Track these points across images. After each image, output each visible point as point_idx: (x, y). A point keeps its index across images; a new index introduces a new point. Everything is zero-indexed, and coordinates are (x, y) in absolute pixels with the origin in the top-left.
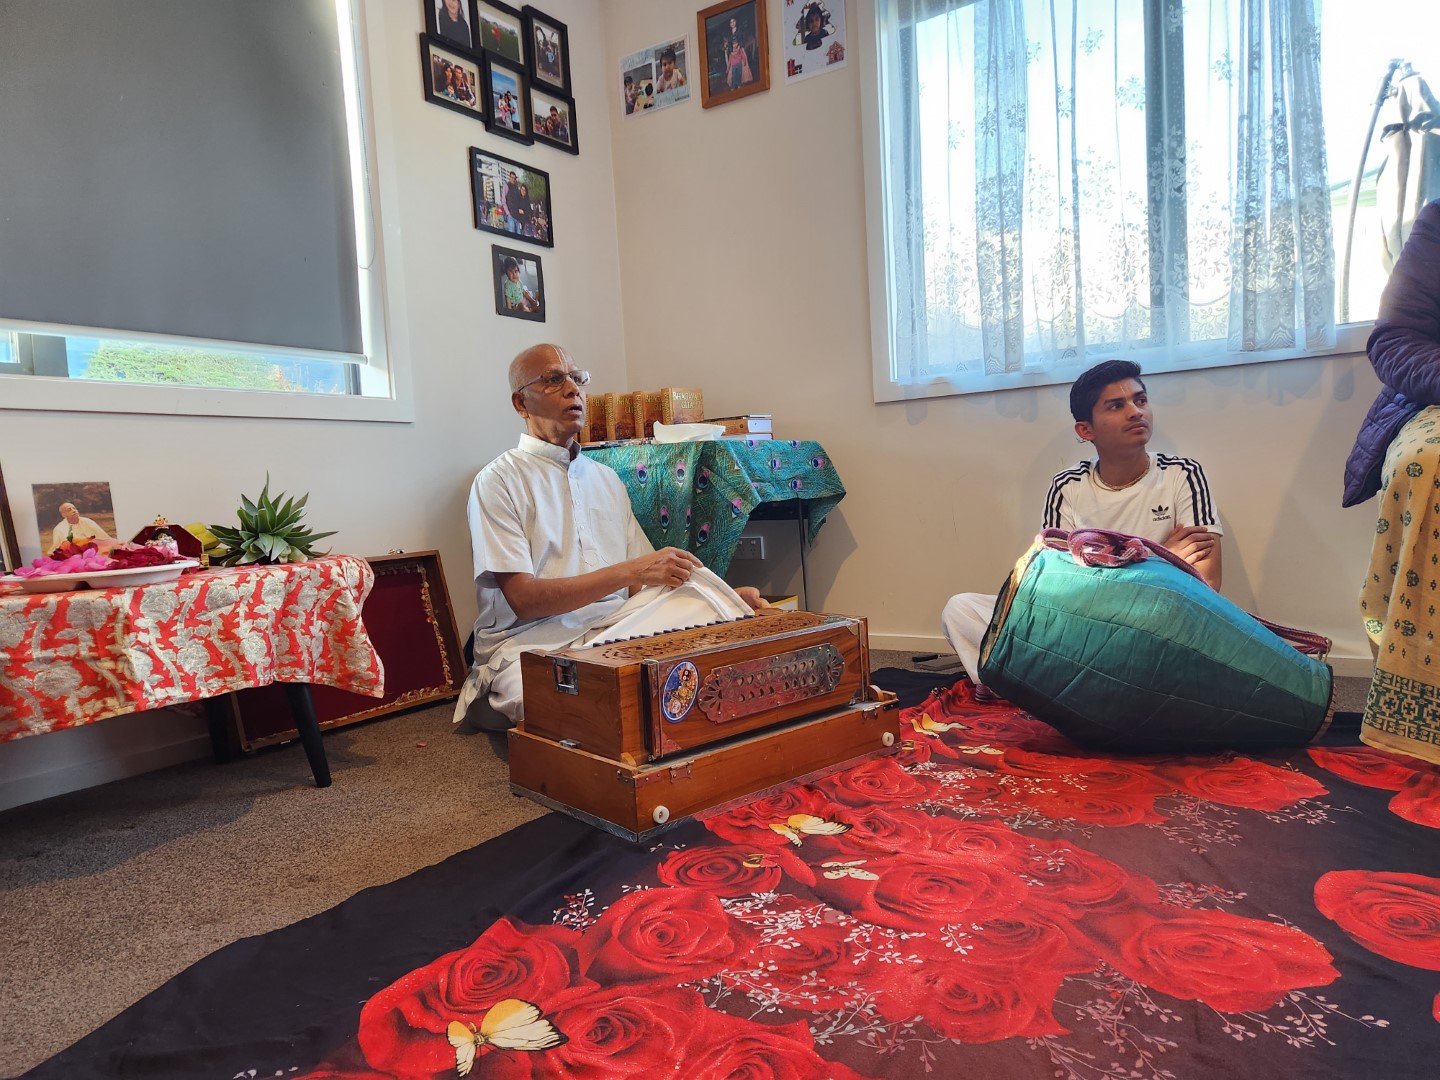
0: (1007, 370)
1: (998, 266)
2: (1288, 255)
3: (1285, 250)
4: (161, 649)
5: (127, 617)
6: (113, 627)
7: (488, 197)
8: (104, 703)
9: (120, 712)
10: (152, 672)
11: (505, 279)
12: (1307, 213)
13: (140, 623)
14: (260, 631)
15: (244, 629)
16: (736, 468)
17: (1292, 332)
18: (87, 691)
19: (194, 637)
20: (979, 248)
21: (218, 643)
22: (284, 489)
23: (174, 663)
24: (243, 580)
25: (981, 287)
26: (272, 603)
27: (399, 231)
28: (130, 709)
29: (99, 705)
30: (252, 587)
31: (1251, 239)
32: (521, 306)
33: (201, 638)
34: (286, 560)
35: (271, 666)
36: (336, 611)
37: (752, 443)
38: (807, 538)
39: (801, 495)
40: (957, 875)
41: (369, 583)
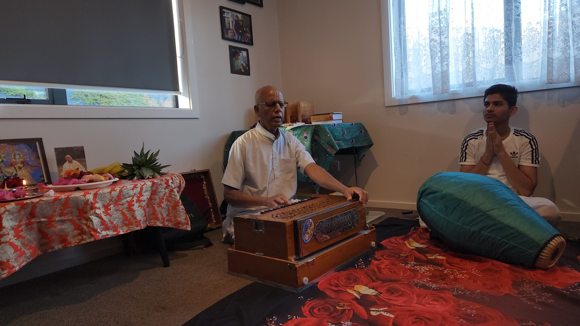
0: (443, 93)
1: (439, 49)
2: (567, 43)
3: (566, 41)
4: (105, 215)
5: (92, 203)
6: (86, 207)
8: (82, 237)
9: (88, 241)
10: (101, 225)
11: (234, 59)
12: (575, 25)
13: (97, 205)
14: (142, 207)
15: (136, 206)
16: (329, 135)
17: (569, 75)
18: (76, 232)
19: (117, 210)
20: (430, 41)
21: (126, 212)
22: (151, 148)
23: (110, 221)
24: (135, 187)
25: (431, 58)
26: (146, 196)
27: (193, 42)
28: (92, 240)
29: (80, 238)
30: (139, 189)
31: (550, 36)
32: (240, 70)
33: (120, 211)
34: (152, 177)
35: (146, 220)
36: (172, 198)
37: (335, 125)
38: (357, 162)
39: (355, 145)
40: (428, 316)
41: (183, 185)
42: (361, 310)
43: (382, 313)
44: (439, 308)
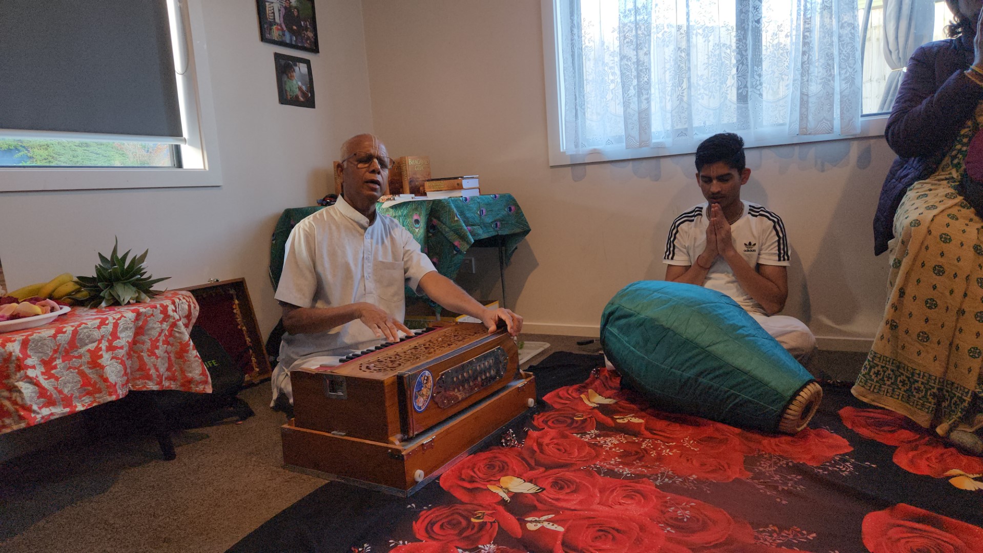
0: (640, 147)
1: (634, 73)
2: (830, 70)
3: (829, 67)
4: (45, 379)
5: (18, 359)
6: (8, 367)
7: (270, 17)
9: (15, 427)
10: (38, 398)
11: (285, 78)
12: (843, 41)
13: (29, 362)
14: (117, 359)
15: (106, 359)
16: (456, 219)
17: (831, 121)
19: (70, 368)
20: (621, 59)
21: (88, 371)
22: (130, 248)
23: (56, 388)
24: (103, 322)
25: (623, 87)
26: (125, 338)
27: (205, 46)
28: (23, 425)
30: (110, 328)
31: (806, 58)
32: (297, 97)
33: (75, 368)
34: (135, 301)
35: (128, 382)
36: (175, 337)
37: (466, 199)
38: (504, 260)
39: (500, 233)
40: (617, 525)
41: (196, 312)
42: (511, 520)
43: (546, 524)
44: (634, 509)
